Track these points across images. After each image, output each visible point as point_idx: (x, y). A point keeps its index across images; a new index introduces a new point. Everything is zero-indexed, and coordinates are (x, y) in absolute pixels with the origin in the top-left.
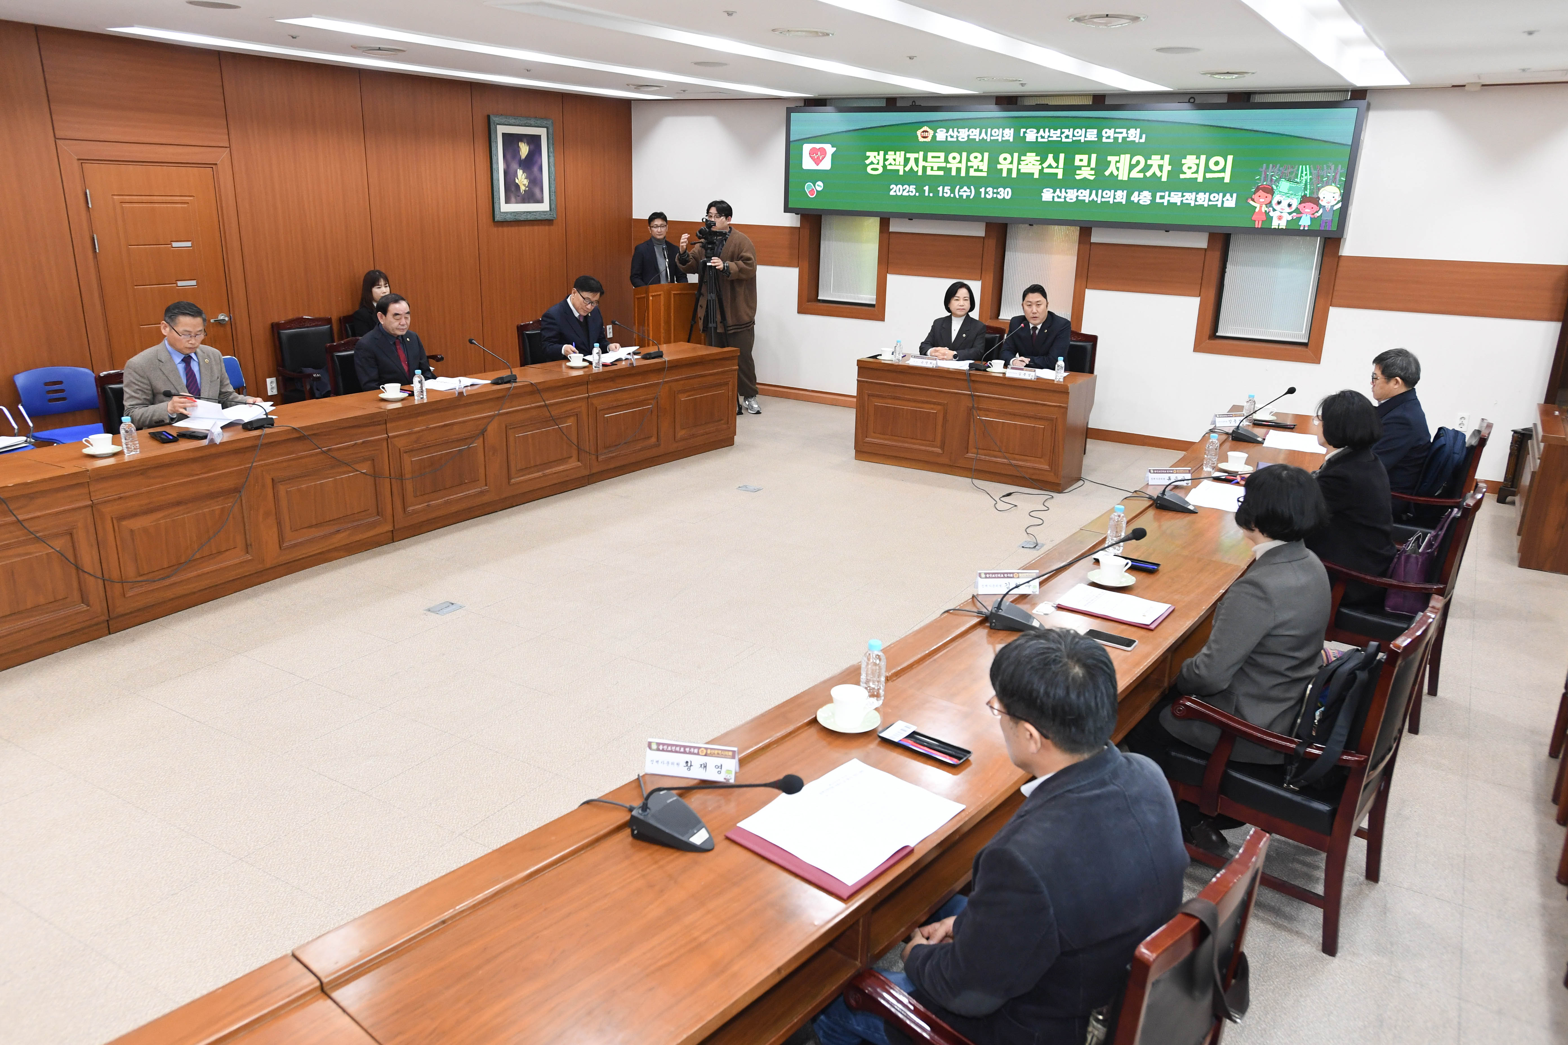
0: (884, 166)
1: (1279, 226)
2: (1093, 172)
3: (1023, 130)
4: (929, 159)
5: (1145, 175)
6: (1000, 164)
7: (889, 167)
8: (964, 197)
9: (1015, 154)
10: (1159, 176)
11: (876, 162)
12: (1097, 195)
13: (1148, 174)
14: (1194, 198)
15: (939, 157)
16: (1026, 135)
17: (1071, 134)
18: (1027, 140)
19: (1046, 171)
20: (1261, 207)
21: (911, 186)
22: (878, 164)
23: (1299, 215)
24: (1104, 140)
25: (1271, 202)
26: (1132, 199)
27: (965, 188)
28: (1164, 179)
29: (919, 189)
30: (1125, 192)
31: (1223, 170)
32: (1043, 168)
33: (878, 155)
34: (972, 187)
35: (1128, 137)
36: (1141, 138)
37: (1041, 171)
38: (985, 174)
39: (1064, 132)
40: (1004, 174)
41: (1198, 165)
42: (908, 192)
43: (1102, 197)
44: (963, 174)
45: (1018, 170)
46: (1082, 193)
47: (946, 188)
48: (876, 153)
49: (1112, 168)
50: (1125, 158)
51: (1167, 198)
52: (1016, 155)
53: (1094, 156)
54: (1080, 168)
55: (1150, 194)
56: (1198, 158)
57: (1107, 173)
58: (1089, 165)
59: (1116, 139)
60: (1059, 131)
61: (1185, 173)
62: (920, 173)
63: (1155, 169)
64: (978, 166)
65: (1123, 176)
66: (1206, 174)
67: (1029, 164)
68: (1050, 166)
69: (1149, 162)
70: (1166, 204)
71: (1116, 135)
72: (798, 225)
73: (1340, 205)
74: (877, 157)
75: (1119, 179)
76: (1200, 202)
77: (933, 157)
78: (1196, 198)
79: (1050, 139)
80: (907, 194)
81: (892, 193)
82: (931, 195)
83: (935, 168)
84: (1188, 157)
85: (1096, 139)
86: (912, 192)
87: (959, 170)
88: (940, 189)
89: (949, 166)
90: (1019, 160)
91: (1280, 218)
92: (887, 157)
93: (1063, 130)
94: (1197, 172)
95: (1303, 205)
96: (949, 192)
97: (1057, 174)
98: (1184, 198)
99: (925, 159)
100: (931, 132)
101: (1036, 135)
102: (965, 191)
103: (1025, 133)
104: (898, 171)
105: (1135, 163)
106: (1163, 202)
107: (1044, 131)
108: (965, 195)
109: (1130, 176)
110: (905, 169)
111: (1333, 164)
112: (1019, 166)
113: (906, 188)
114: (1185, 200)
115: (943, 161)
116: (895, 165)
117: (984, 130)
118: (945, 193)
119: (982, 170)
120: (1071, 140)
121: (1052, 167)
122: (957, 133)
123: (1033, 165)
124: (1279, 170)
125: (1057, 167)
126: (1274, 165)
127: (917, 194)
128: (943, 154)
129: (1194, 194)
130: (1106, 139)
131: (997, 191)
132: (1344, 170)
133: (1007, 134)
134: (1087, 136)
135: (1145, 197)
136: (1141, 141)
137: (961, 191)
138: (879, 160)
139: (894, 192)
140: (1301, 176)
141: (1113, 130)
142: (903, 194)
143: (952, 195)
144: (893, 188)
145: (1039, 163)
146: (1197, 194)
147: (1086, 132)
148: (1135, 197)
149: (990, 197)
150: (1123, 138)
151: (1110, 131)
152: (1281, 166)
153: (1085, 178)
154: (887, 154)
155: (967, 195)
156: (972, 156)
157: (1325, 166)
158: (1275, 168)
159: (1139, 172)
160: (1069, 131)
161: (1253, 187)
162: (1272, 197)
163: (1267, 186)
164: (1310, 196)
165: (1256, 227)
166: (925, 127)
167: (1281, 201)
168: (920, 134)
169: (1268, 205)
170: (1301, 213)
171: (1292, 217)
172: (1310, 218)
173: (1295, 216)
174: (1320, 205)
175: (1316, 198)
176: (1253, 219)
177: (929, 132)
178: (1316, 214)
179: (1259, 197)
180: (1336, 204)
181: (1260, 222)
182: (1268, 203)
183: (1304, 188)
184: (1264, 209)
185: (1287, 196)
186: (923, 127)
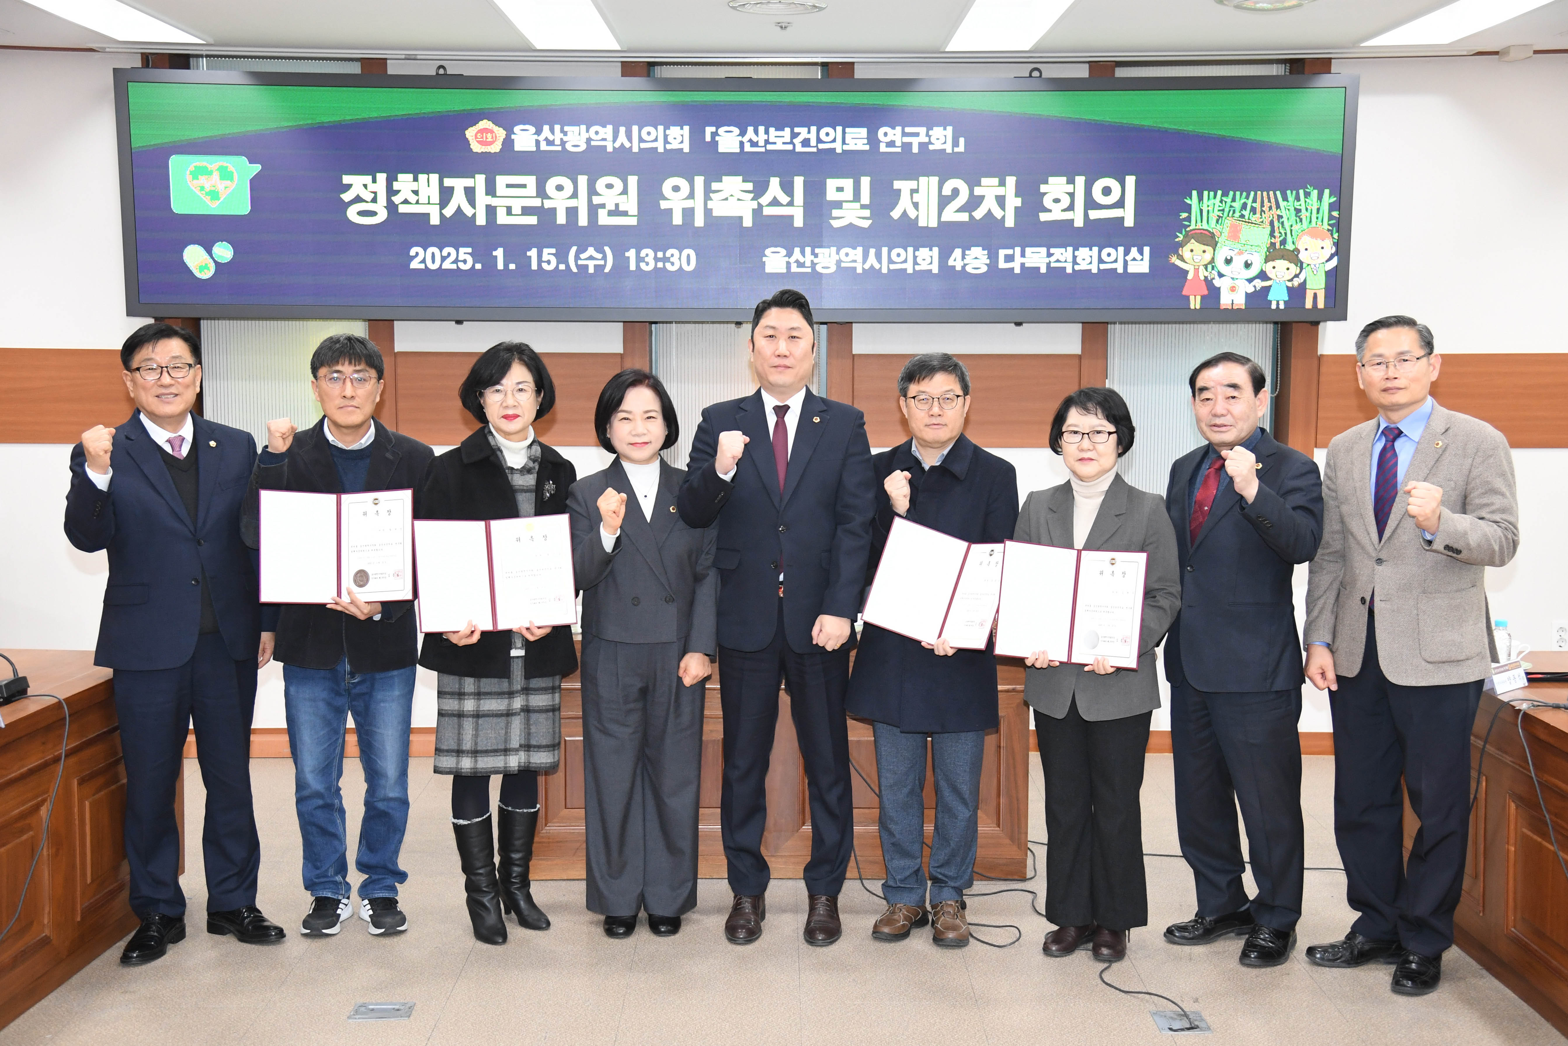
0: (391, 207)
1: (1233, 304)
2: (867, 213)
3: (709, 130)
4: (501, 189)
5: (971, 217)
6: (666, 199)
7: (403, 209)
8: (591, 270)
9: (696, 178)
10: (999, 217)
11: (368, 197)
12: (879, 257)
13: (979, 214)
14: (1070, 259)
15: (524, 186)
16: (717, 138)
17: (813, 137)
18: (721, 149)
19: (768, 211)
20: (1197, 271)
21: (462, 250)
22: (374, 200)
23: (1266, 284)
25: (1213, 260)
26: (951, 262)
27: (591, 251)
29: (483, 254)
30: (936, 250)
31: (1120, 204)
32: (760, 206)
33: (374, 181)
34: (607, 249)
35: (930, 143)
36: (955, 144)
37: (757, 212)
38: (633, 221)
39: (799, 134)
40: (677, 220)
41: (1072, 195)
42: (456, 261)
44: (583, 220)
45: (708, 212)
46: (847, 255)
47: (546, 251)
48: (368, 179)
49: (904, 205)
50: (929, 185)
51: (1018, 260)
52: (699, 181)
53: (865, 181)
54: (838, 205)
55: (986, 252)
57: (896, 214)
58: (857, 198)
59: (907, 146)
60: (788, 130)
61: (1050, 211)
62: (481, 220)
63: (989, 204)
64: (617, 205)
65: (928, 218)
66: (1090, 212)
67: (729, 198)
68: (775, 202)
69: (978, 191)
70: (1017, 270)
71: (907, 139)
73: (1334, 262)
74: (372, 187)
75: (920, 225)
76: (1083, 266)
77: (508, 186)
78: (1075, 257)
79: (769, 147)
80: (454, 266)
81: (415, 265)
82: (512, 266)
83: (517, 210)
84: (1051, 179)
85: (867, 148)
86: (465, 262)
87: (572, 212)
88: (533, 253)
89: (548, 204)
90: (708, 191)
91: (1233, 289)
92: (396, 186)
93: (797, 130)
94: (1071, 208)
95: (1271, 264)
96: (554, 260)
97: (791, 218)
98: (1053, 259)
99: (491, 190)
100: (501, 133)
101: (740, 138)
102: (591, 258)
103: (714, 134)
104: (427, 216)
105: (949, 193)
106: (1013, 268)
107: (756, 132)
108: (591, 264)
109: (943, 219)
110: (444, 211)
111: (1314, 189)
112: (709, 202)
113: (449, 254)
114: (1055, 262)
115: (535, 195)
116: (417, 202)
117: (622, 130)
118: (545, 262)
119: (627, 212)
120: (815, 150)
121: (780, 205)
122: (562, 135)
123: (739, 200)
124: (1221, 201)
125: (791, 204)
126: (1212, 193)
127: (478, 266)
128: (533, 178)
129: (1070, 249)
130: (886, 147)
131: (664, 254)
132: (1335, 199)
133: (675, 138)
134: (846, 142)
135: (976, 258)
136: (956, 150)
137: (583, 256)
138: (375, 193)
139: (421, 262)
140: (1262, 211)
141: (899, 129)
142: (444, 267)
143: (562, 267)
144: (417, 254)
145: (752, 195)
146: (1076, 249)
147: (844, 133)
148: (956, 260)
149: (651, 267)
150: (921, 145)
151: (893, 131)
152: (1225, 194)
153: (851, 224)
154: (396, 180)
155: (595, 266)
156: (600, 184)
157: (1301, 192)
158: (1215, 197)
159: (960, 210)
160: (809, 132)
161: (1178, 234)
162: (1214, 250)
163: (1202, 231)
164: (1282, 247)
165: (1192, 307)
166: (485, 121)
167: (1232, 258)
168: (474, 137)
169: (1210, 267)
170: (1270, 279)
171: (1255, 286)
172: (1287, 287)
173: (1259, 284)
174: (1302, 263)
175: (1293, 251)
176: (1185, 292)
177: (496, 132)
178: (1295, 279)
179: (1192, 251)
180: (1327, 261)
181: (1199, 298)
182: (1209, 263)
183: (1269, 233)
184: (1202, 274)
185: (1241, 248)
186: (481, 122)
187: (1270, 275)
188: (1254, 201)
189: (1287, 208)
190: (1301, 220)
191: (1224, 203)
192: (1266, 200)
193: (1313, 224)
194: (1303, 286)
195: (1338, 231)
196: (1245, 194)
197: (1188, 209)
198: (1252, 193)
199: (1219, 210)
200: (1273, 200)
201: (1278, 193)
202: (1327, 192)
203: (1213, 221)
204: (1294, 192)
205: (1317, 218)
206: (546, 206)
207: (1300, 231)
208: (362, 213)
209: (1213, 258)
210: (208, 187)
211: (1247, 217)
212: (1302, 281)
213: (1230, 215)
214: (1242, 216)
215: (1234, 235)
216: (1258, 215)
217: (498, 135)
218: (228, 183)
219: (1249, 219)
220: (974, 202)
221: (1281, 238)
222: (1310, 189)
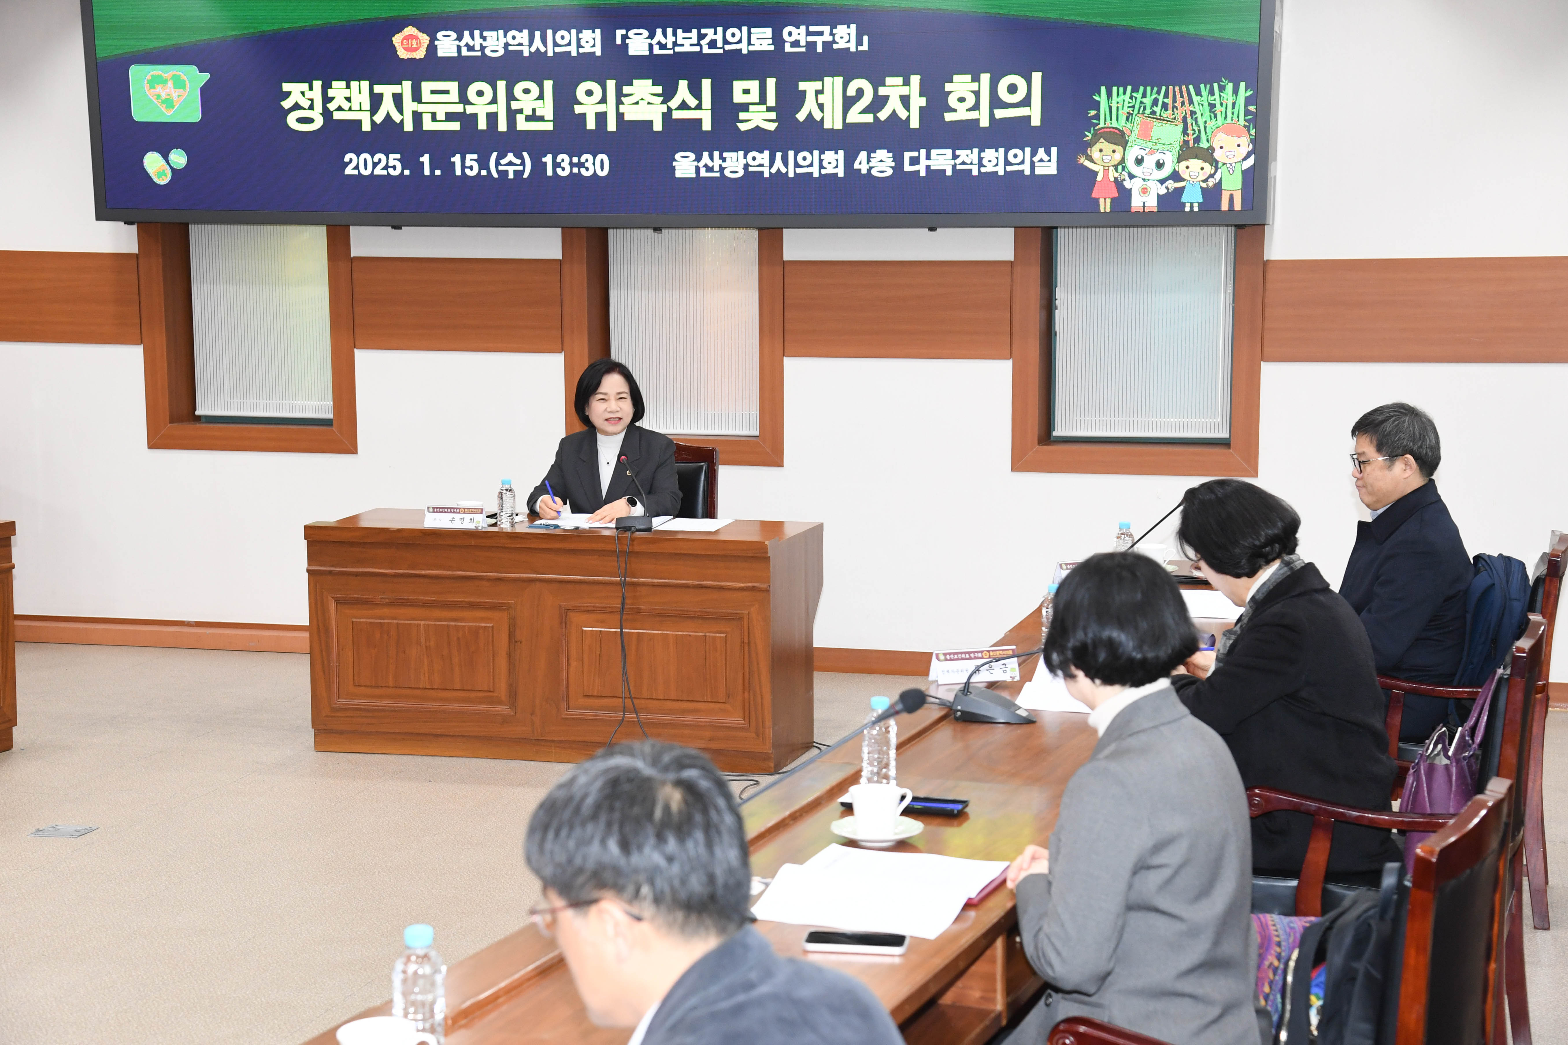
0: (327, 114)
1: (1144, 206)
2: (773, 115)
3: (620, 33)
4: (426, 96)
5: (876, 118)
6: (580, 103)
7: (337, 116)
8: (511, 176)
9: (608, 82)
10: (904, 118)
11: (306, 104)
12: (785, 162)
13: (883, 115)
14: (976, 161)
15: (447, 92)
16: (627, 41)
17: (719, 38)
18: (632, 52)
19: (677, 115)
20: (1106, 171)
21: (391, 156)
23: (1180, 185)
24: (788, 48)
25: (1123, 161)
26: (856, 166)
27: (510, 157)
28: (915, 124)
29: (410, 160)
30: (841, 153)
31: (1026, 102)
32: (670, 110)
33: (311, 88)
34: (525, 155)
36: (859, 42)
37: (667, 116)
38: (549, 126)
39: (706, 35)
40: (591, 124)
41: (977, 94)
42: (386, 167)
43: (797, 165)
44: (502, 126)
45: (620, 116)
46: (754, 159)
47: (469, 157)
48: (305, 86)
49: (809, 106)
50: (833, 85)
51: (924, 162)
52: (611, 84)
53: (771, 83)
54: (745, 107)
55: (891, 155)
56: (976, 79)
57: (801, 116)
58: (763, 100)
59: (811, 46)
60: (695, 31)
61: (955, 111)
62: (408, 127)
63: (894, 105)
64: (534, 110)
65: (833, 121)
66: (995, 111)
67: (640, 102)
68: (684, 106)
69: (882, 91)
70: (923, 173)
71: (811, 39)
72: (134, 249)
73: (1251, 161)
74: (309, 94)
75: (825, 127)
76: (989, 168)
77: (433, 92)
78: (980, 159)
79: (678, 49)
80: (384, 172)
81: (349, 171)
82: (438, 172)
83: (441, 116)
84: (956, 78)
85: (772, 48)
86: (394, 167)
87: (492, 118)
89: (470, 110)
90: (620, 95)
91: (1144, 191)
92: (331, 92)
93: (703, 31)
94: (976, 107)
95: (1184, 164)
96: (476, 166)
97: (700, 121)
98: (958, 161)
99: (417, 96)
100: (425, 39)
101: (649, 41)
102: (510, 163)
103: (625, 37)
104: (359, 123)
105: (854, 94)
106: (919, 171)
107: (665, 35)
108: (511, 170)
109: (848, 121)
110: (374, 118)
111: (1228, 82)
112: (621, 106)
113: (380, 160)
114: (960, 164)
115: (457, 101)
116: (350, 109)
117: (538, 34)
118: (468, 167)
119: (543, 117)
120: (721, 51)
121: (689, 108)
122: (481, 41)
123: (649, 103)
124: (1131, 98)
125: (699, 107)
126: (1121, 89)
127: (407, 172)
128: (456, 84)
129: (976, 151)
130: (791, 47)
131: (579, 160)
132: (1252, 92)
133: (587, 42)
134: (752, 43)
135: (881, 161)
136: (860, 48)
137: (503, 162)
138: (312, 100)
139: (354, 169)
140: (1174, 107)
141: (803, 28)
142: (375, 173)
143: (484, 173)
144: (351, 160)
145: (661, 99)
146: (982, 150)
147: (749, 33)
148: (861, 163)
149: (566, 173)
150: (825, 43)
151: (798, 31)
152: (1135, 90)
153: (757, 127)
154: (331, 87)
155: (515, 171)
156: (518, 89)
157: (1216, 85)
158: (1124, 93)
159: (865, 111)
160: (715, 33)
161: (1086, 133)
162: (1125, 150)
163: (1111, 130)
164: (1196, 145)
165: (1102, 210)
166: (410, 27)
167: (1143, 157)
168: (400, 44)
169: (1120, 168)
170: (1183, 180)
171: (1167, 188)
172: (1201, 188)
173: (1172, 185)
174: (1217, 162)
175: (1208, 149)
176: (1094, 195)
177: (421, 38)
178: (1210, 180)
179: (1101, 151)
180: (1245, 159)
181: (1108, 201)
182: (1119, 164)
183: (1181, 130)
184: (1112, 175)
185: (1153, 147)
186: (406, 29)
187: (1183, 176)
188: (1166, 96)
189: (1200, 103)
190: (1216, 116)
191: (1134, 98)
192: (1178, 96)
193: (1229, 120)
194: (1219, 185)
195: (1255, 127)
196: (1155, 89)
197: (1097, 105)
198: (1164, 88)
199: (1129, 107)
200: (1185, 95)
201: (1191, 87)
202: (1243, 85)
203: (1123, 118)
204: (1208, 86)
205: (1233, 113)
206: (468, 112)
207: (1214, 128)
208: (301, 120)
209: (1123, 158)
210: (163, 96)
211: (1158, 114)
212: (1217, 181)
213: (1141, 112)
214: (1154, 113)
215: (1145, 134)
216: (1170, 111)
217: (422, 41)
218: (181, 91)
219: (1160, 116)
220: (879, 102)
221: (1195, 136)
222: (1224, 82)
